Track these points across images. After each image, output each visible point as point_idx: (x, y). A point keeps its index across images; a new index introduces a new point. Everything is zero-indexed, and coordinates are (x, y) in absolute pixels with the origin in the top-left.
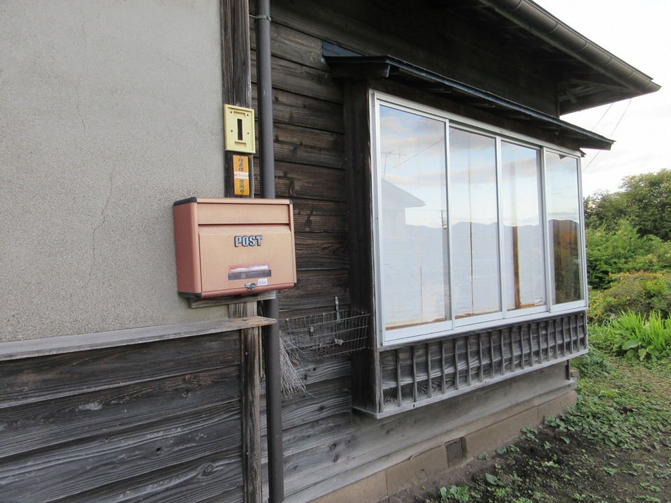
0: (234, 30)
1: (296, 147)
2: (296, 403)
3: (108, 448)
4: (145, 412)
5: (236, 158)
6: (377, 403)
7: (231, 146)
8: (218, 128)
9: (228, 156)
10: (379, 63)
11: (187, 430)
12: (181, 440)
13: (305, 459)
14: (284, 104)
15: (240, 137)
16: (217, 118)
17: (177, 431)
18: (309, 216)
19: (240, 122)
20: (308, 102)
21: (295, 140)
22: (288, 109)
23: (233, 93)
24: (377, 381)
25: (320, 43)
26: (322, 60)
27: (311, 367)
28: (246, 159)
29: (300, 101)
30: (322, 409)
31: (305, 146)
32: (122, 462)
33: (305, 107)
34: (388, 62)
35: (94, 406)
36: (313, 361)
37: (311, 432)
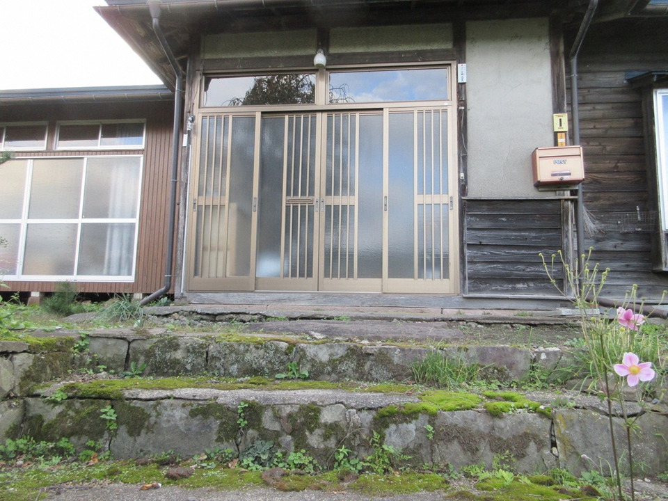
0: (558, 85)
1: (607, 129)
2: (610, 260)
3: (509, 233)
4: (522, 224)
5: (559, 134)
6: (663, 262)
7: (556, 130)
8: (551, 124)
9: (556, 134)
10: (649, 75)
11: (537, 235)
12: (535, 238)
13: (615, 289)
14: (599, 110)
15: (561, 125)
16: (551, 120)
17: (534, 234)
18: (617, 163)
19: (560, 120)
20: (615, 105)
21: (607, 126)
22: (602, 112)
23: (558, 109)
24: (663, 249)
25: (624, 73)
26: (625, 82)
27: (620, 242)
28: (564, 134)
29: (610, 106)
30: (627, 266)
31: (614, 128)
32: (513, 239)
33: (613, 108)
34: (653, 73)
35: (504, 219)
36: (620, 239)
37: (619, 276)
